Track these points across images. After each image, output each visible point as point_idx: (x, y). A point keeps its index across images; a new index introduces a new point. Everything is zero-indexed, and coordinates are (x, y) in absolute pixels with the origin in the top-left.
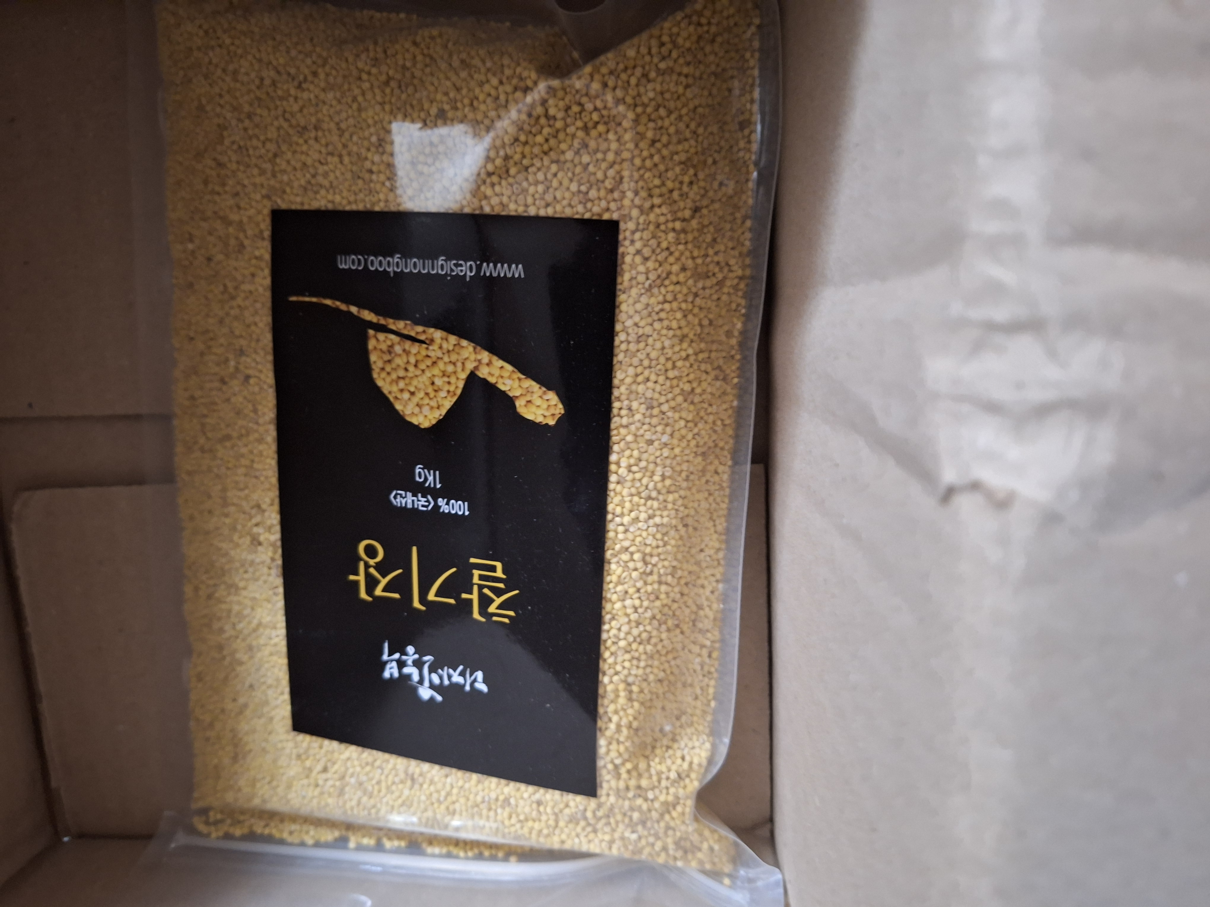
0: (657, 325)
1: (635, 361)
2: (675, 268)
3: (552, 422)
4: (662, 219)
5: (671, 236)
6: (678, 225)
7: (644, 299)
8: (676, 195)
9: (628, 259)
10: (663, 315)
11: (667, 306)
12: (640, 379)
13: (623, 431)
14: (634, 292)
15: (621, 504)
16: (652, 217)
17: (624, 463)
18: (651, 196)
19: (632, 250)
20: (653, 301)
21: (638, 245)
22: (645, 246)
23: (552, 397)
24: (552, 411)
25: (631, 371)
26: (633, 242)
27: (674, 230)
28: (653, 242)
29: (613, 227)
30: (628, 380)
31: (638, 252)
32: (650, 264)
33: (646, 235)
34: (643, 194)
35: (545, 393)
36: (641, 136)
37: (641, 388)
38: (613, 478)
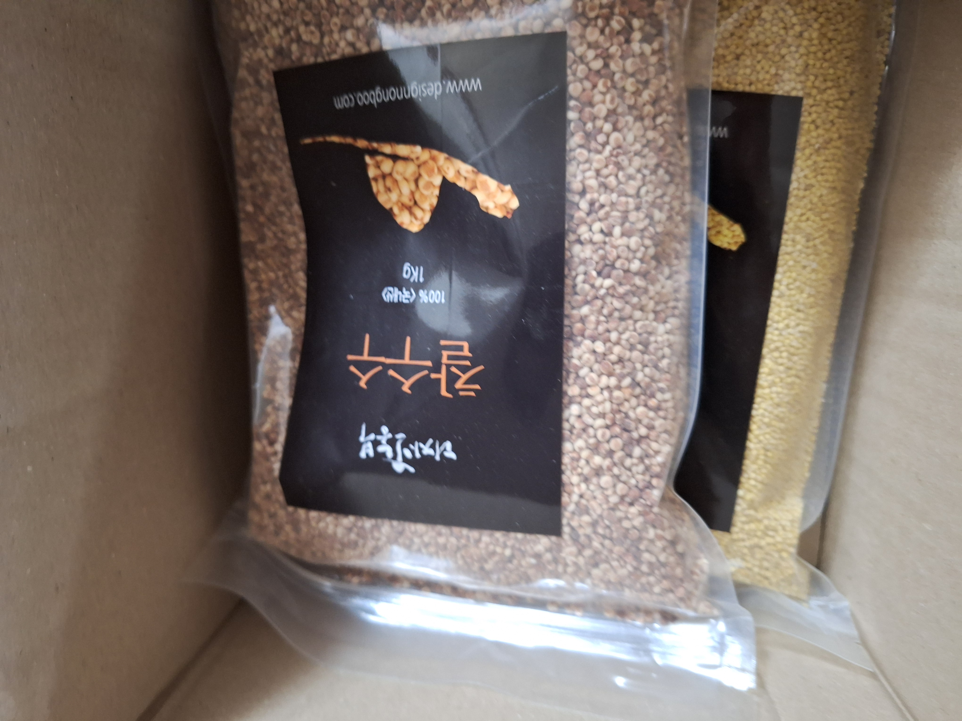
0: (820, 178)
1: (802, 204)
2: (836, 136)
3: (734, 248)
4: (831, 98)
5: (836, 112)
6: (841, 103)
7: (814, 158)
8: (842, 81)
9: (806, 126)
10: (824, 171)
11: (828, 164)
12: (804, 218)
13: (787, 257)
14: (807, 151)
15: (779, 314)
16: (825, 96)
17: (785, 282)
18: (825, 80)
19: (809, 119)
20: (819, 159)
21: (814, 116)
22: (819, 117)
23: (737, 229)
24: (736, 240)
25: (799, 211)
26: (810, 114)
27: (837, 107)
28: (824, 115)
29: (798, 101)
30: (796, 219)
31: (813, 122)
32: (820, 131)
33: (820, 109)
34: (821, 78)
35: (732, 226)
36: (824, 35)
37: (803, 225)
38: (775, 293)
